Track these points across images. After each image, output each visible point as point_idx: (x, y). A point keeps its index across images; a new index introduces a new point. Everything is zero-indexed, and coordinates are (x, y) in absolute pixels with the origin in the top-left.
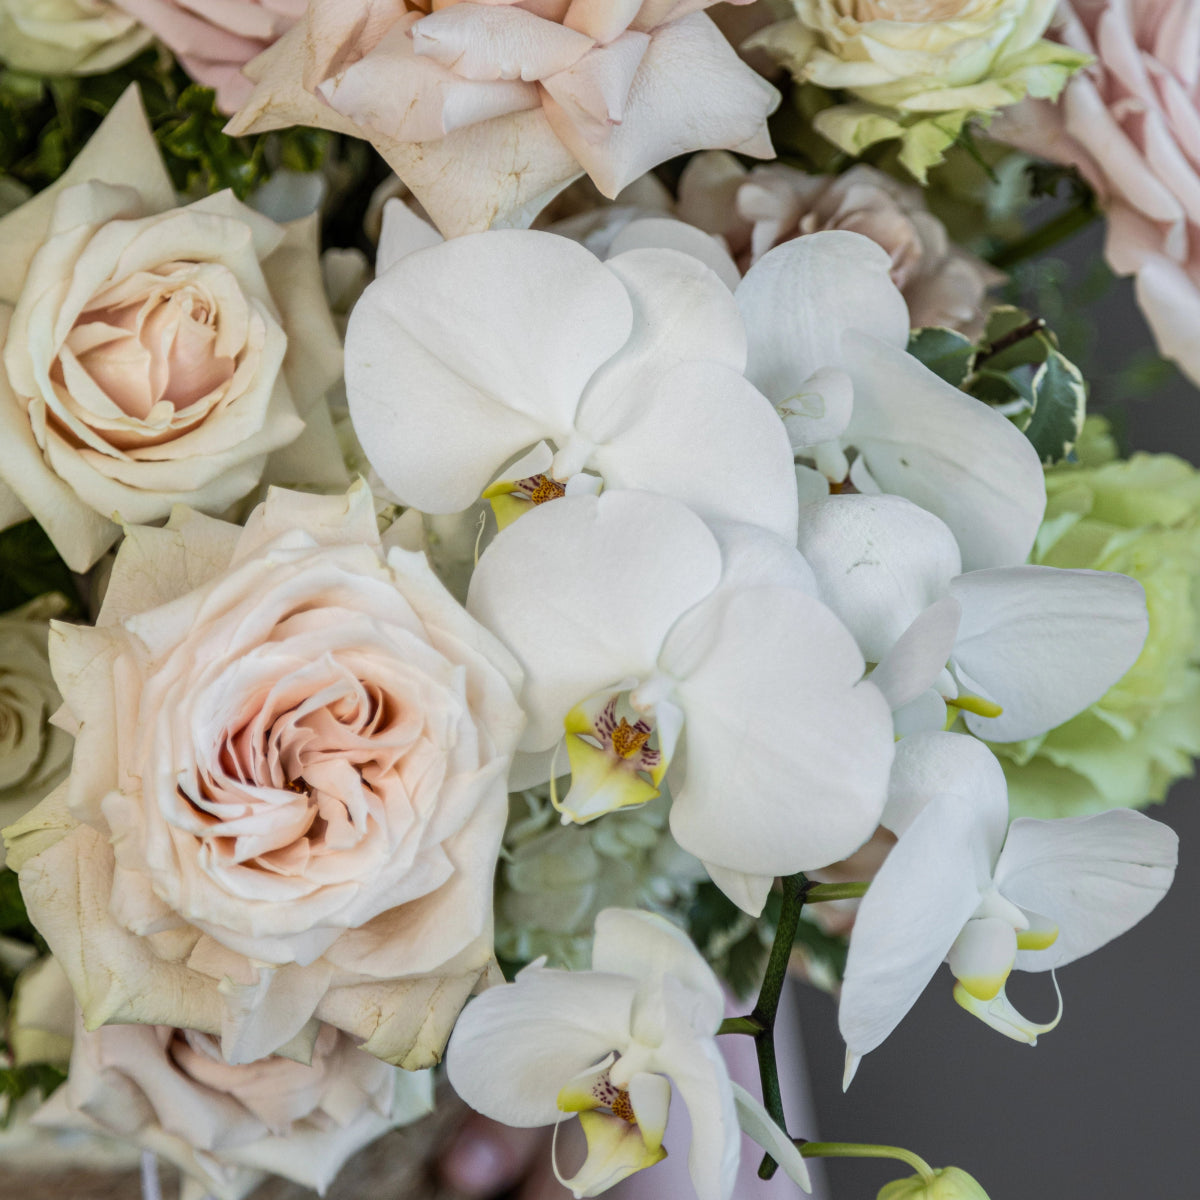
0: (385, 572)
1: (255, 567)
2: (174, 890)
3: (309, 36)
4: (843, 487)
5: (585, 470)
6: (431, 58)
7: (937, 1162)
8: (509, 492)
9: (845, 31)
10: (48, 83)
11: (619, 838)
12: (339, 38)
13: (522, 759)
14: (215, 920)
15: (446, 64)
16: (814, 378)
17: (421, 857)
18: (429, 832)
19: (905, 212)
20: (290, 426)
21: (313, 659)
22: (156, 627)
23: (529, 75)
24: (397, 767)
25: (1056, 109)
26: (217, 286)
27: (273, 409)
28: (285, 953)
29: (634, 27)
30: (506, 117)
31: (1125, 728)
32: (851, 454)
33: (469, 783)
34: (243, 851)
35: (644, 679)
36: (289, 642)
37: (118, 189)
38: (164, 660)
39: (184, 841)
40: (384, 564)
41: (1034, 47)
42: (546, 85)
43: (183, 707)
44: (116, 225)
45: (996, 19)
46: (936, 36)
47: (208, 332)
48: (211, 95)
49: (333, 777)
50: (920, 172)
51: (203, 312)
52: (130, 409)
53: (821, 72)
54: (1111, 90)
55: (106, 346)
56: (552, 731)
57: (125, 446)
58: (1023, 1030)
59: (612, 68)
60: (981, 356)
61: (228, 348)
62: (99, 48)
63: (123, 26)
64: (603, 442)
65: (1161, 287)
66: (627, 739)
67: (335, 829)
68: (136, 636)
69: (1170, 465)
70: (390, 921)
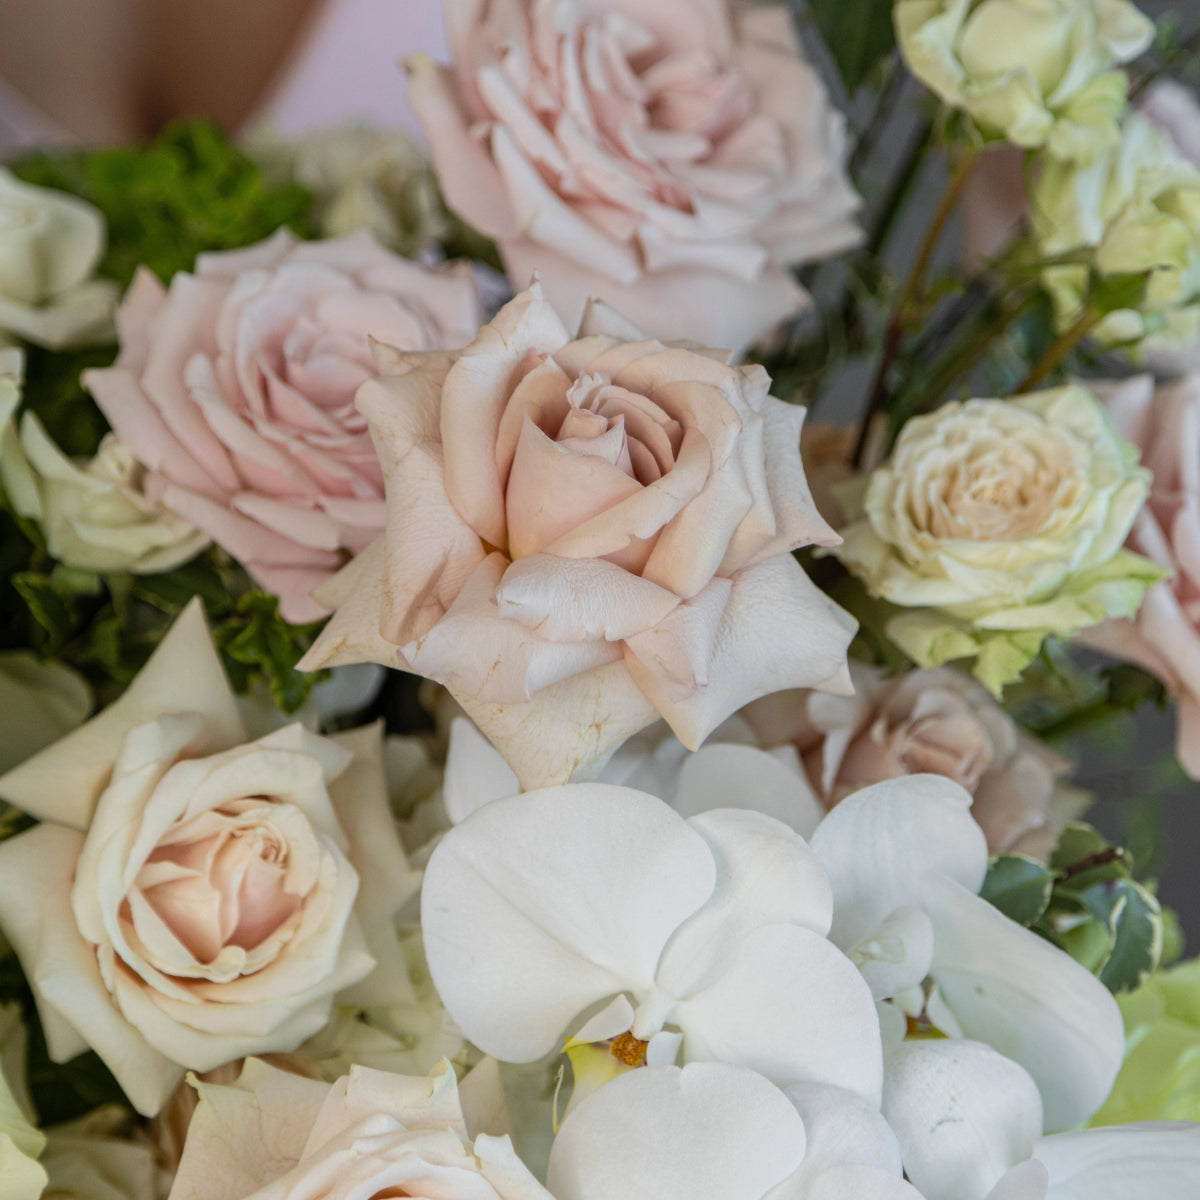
0: (471, 1161)
1: (340, 1157)
3: (386, 581)
4: (918, 1027)
5: (667, 1028)
6: (514, 620)
8: (588, 1049)
9: (923, 547)
10: (104, 579)
12: (417, 585)
15: (533, 628)
16: (892, 919)
20: (362, 964)
23: (613, 634)
25: (1138, 619)
26: (286, 824)
27: (345, 948)
29: (719, 574)
30: (590, 671)
32: (927, 986)
37: (181, 716)
40: (470, 1151)
41: (1116, 557)
42: (630, 643)
44: (185, 765)
45: (1076, 536)
46: (1014, 551)
47: (276, 870)
48: (274, 601)
50: (996, 686)
51: (274, 853)
52: (204, 958)
53: (899, 591)
54: (1185, 591)
55: (174, 882)
59: (698, 623)
60: (1057, 882)
61: (298, 884)
62: (155, 550)
63: (184, 529)
64: (685, 998)
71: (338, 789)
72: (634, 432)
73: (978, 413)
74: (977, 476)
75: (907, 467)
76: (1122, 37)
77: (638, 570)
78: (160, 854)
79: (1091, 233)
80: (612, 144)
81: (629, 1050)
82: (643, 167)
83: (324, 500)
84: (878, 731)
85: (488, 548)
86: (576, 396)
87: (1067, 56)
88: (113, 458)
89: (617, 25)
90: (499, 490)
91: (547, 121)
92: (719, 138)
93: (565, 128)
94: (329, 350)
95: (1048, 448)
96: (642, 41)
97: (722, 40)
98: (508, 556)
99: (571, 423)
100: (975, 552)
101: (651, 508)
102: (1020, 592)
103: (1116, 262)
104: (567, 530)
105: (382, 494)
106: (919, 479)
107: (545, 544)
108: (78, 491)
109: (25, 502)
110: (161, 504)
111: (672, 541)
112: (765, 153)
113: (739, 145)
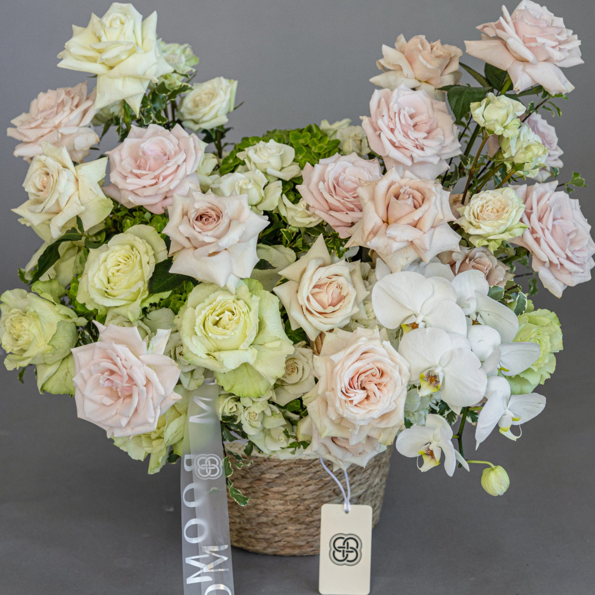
0: (382, 346)
1: (355, 345)
2: (341, 411)
3: (363, 229)
4: (475, 323)
5: (423, 321)
6: (389, 238)
7: (496, 464)
8: (406, 326)
9: (476, 222)
10: (299, 229)
12: (370, 230)
14: (349, 417)
15: (393, 239)
16: (468, 300)
17: (390, 404)
18: (391, 399)
20: (356, 310)
21: (368, 364)
22: (336, 358)
23: (410, 240)
24: (385, 385)
25: (522, 237)
26: (342, 281)
27: (353, 307)
28: (362, 423)
29: (432, 227)
30: (405, 247)
31: (536, 370)
32: (477, 314)
33: (399, 388)
34: (355, 402)
35: (436, 367)
36: (362, 360)
37: (319, 258)
38: (338, 364)
39: (343, 402)
40: (382, 344)
41: (518, 223)
42: (414, 242)
43: (342, 374)
44: (320, 269)
45: (508, 220)
46: (495, 224)
47: (339, 290)
48: (338, 234)
49: (372, 387)
50: (492, 251)
52: (324, 308)
53: (472, 231)
54: (533, 231)
55: (318, 293)
56: (416, 377)
57: (322, 314)
58: (514, 438)
59: (426, 238)
60: (505, 292)
61: (344, 293)
62: (311, 223)
63: (317, 219)
64: (427, 315)
65: (545, 275)
66: (433, 379)
67: (372, 398)
68: (332, 360)
69: (546, 311)
70: (384, 417)
71: (352, 273)
72: (414, 198)
73: (488, 193)
74: (488, 207)
75: (472, 205)
76: (519, 111)
77: (415, 226)
78: (315, 287)
79: (513, 153)
80: (406, 135)
81: (415, 326)
82: (413, 140)
83: (348, 212)
84: (467, 261)
85: (384, 222)
86: (402, 191)
87: (507, 116)
88: (302, 204)
89: (407, 108)
90: (386, 210)
91: (392, 130)
92: (429, 133)
93: (396, 132)
94: (348, 180)
95: (503, 201)
96: (413, 111)
97: (431, 111)
98: (388, 223)
99: (401, 197)
100: (487, 223)
101: (416, 215)
102: (497, 231)
103: (517, 161)
104: (401, 218)
105: (361, 211)
106: (476, 208)
107: (396, 221)
108: (295, 210)
109: (283, 213)
110: (314, 213)
111: (422, 221)
112: (439, 136)
113: (433, 134)
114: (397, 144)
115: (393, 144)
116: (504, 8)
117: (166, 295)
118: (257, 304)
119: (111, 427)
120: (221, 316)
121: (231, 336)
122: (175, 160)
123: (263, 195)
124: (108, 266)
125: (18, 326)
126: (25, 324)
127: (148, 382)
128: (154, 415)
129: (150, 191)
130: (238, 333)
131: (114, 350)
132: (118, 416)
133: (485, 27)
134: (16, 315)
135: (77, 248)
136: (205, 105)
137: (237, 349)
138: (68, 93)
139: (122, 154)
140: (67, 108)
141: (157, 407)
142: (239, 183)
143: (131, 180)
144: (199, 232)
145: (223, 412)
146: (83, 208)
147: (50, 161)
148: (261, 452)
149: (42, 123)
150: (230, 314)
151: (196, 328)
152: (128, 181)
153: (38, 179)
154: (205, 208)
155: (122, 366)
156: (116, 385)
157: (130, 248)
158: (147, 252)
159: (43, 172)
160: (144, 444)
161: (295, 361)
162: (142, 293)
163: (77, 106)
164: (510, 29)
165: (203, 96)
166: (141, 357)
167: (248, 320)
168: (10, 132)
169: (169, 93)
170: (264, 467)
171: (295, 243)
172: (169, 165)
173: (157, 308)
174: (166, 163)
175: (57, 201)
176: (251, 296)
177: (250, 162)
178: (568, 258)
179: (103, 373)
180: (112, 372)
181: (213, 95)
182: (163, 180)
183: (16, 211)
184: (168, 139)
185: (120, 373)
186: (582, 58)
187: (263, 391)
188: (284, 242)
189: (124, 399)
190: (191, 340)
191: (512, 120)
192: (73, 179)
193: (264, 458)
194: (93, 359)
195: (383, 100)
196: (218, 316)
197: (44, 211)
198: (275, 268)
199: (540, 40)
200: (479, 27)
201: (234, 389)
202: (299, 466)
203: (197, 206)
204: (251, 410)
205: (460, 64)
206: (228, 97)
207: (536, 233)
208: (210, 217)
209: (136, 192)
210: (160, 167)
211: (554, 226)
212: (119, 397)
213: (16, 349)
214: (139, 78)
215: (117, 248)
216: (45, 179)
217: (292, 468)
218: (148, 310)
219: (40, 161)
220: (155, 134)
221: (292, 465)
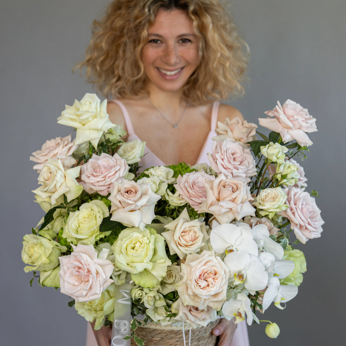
1: (203, 258)
2: (195, 291)
3: (207, 203)
4: (262, 251)
5: (236, 249)
6: (220, 206)
7: (273, 322)
8: (227, 251)
9: (263, 203)
10: (175, 207)
11: (237, 291)
12: (210, 203)
13: (229, 279)
14: (198, 294)
15: (222, 206)
16: (259, 240)
17: (219, 288)
18: (220, 286)
19: (269, 222)
20: (203, 244)
21: (209, 267)
22: (193, 264)
23: (230, 208)
24: (217, 279)
25: (286, 211)
26: (197, 229)
27: (202, 242)
28: (205, 298)
29: (241, 203)
30: (228, 212)
31: (293, 279)
32: (263, 248)
33: (224, 281)
34: (202, 287)
35: (243, 270)
36: (206, 266)
37: (185, 219)
38: (193, 267)
39: (196, 285)
40: (216, 258)
41: (283, 205)
42: (232, 209)
43: (196, 272)
44: (186, 223)
45: (279, 202)
46: (272, 203)
47: (195, 234)
48: (194, 209)
49: (210, 280)
50: (271, 218)
51: (195, 232)
53: (260, 207)
54: (291, 209)
55: (184, 235)
56: (232, 276)
57: (186, 246)
58: (282, 308)
59: (239, 207)
60: (277, 238)
61: (197, 236)
62: (181, 203)
63: (184, 201)
64: (238, 246)
65: (297, 231)
66: (240, 276)
67: (211, 285)
68: (191, 265)
69: (298, 251)
70: (216, 295)
71: (201, 226)
72: (233, 188)
73: (269, 189)
74: (269, 196)
75: (261, 195)
76: (285, 150)
77: (233, 202)
78: (182, 232)
79: (282, 171)
80: (229, 162)
82: (233, 165)
83: (199, 198)
84: (258, 223)
85: (217, 200)
86: (227, 184)
87: (279, 152)
88: (177, 194)
89: (230, 150)
90: (218, 194)
91: (223, 160)
92: (241, 163)
93: (225, 160)
94: (200, 182)
95: (276, 193)
96: (233, 152)
97: (242, 152)
98: (219, 200)
99: (226, 187)
100: (268, 203)
101: (234, 195)
102: (274, 208)
103: (284, 174)
104: (226, 198)
105: (206, 197)
106: (262, 196)
107: (223, 199)
108: (173, 197)
109: (167, 198)
110: (182, 198)
111: (237, 199)
112: (246, 164)
113: (243, 163)
114: (225, 167)
115: (223, 166)
116: (278, 102)
117: (108, 233)
118: (153, 240)
119: (77, 297)
120: (135, 245)
121: (140, 254)
122: (115, 168)
123: (158, 188)
124: (79, 219)
125: (32, 250)
126: (36, 249)
127: (97, 273)
128: (100, 290)
129: (101, 183)
130: (143, 253)
131: (81, 256)
132: (81, 291)
133: (268, 112)
134: (31, 245)
135: (62, 216)
136: (129, 152)
137: (143, 262)
138: (62, 140)
139: (87, 167)
140: (61, 146)
141: (101, 286)
142: (146, 182)
143: (92, 178)
144: (126, 198)
145: (135, 296)
146: (68, 189)
147: (52, 167)
148: (152, 321)
149: (48, 153)
150: (140, 244)
151: (123, 250)
152: (90, 178)
153: (45, 175)
154: (129, 187)
155: (84, 264)
156: (81, 274)
157: (90, 210)
158: (99, 212)
159: (48, 172)
160: (93, 312)
161: (171, 272)
162: (96, 232)
163: (66, 145)
164: (281, 111)
165: (128, 148)
166: (94, 260)
167: (149, 247)
168: (32, 158)
169: (112, 144)
170: (153, 334)
171: (173, 215)
172: (111, 171)
173: (103, 242)
174: (110, 170)
175: (55, 186)
176: (151, 235)
177: (151, 175)
178: (309, 224)
179: (74, 268)
180: (79, 268)
181: (133, 148)
182: (108, 178)
183: (34, 191)
184: (111, 159)
185: (83, 268)
186: (317, 129)
187: (155, 285)
188: (167, 213)
189: (85, 282)
190: (120, 256)
191: (281, 155)
192: (63, 175)
193: (153, 329)
194: (69, 262)
195: (218, 145)
196: (134, 245)
197: (48, 191)
198: (163, 223)
199: (296, 117)
200: (266, 112)
201: (140, 283)
202: (171, 333)
203: (126, 186)
204: (149, 295)
205: (256, 132)
206: (141, 148)
207: (293, 210)
208: (132, 192)
209: (94, 184)
210: (106, 172)
211: (302, 208)
212: (82, 282)
213: (30, 261)
214: (98, 130)
215: (84, 210)
216: (49, 175)
217: (168, 335)
218: (98, 243)
219: (47, 166)
220: (105, 157)
221: (168, 333)
